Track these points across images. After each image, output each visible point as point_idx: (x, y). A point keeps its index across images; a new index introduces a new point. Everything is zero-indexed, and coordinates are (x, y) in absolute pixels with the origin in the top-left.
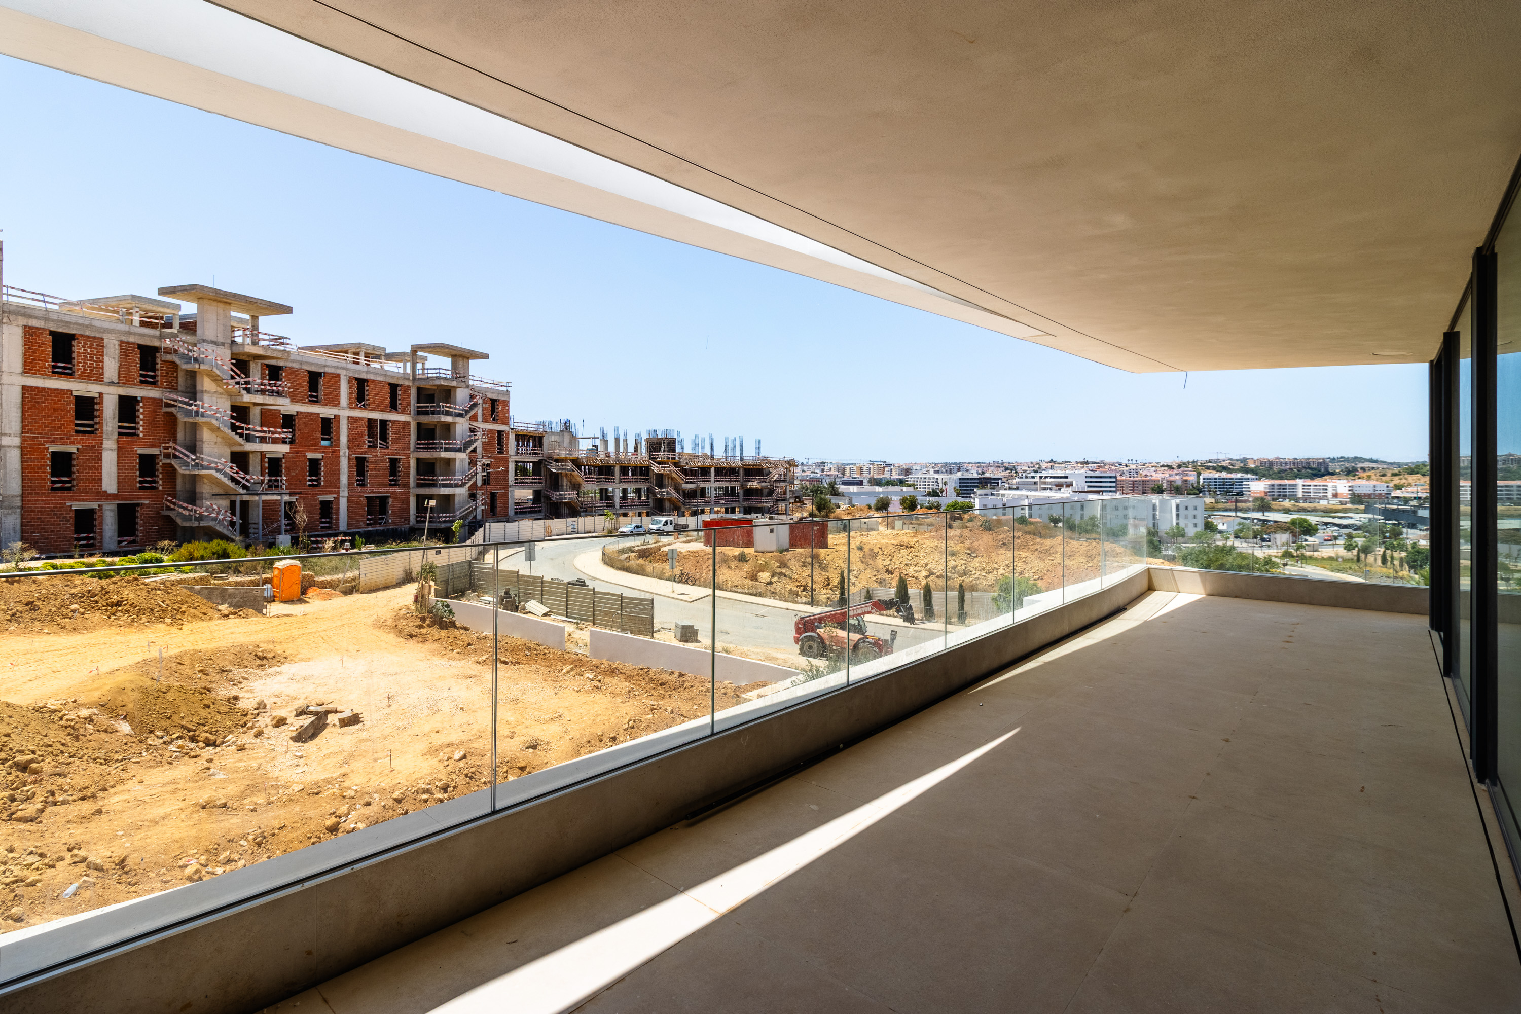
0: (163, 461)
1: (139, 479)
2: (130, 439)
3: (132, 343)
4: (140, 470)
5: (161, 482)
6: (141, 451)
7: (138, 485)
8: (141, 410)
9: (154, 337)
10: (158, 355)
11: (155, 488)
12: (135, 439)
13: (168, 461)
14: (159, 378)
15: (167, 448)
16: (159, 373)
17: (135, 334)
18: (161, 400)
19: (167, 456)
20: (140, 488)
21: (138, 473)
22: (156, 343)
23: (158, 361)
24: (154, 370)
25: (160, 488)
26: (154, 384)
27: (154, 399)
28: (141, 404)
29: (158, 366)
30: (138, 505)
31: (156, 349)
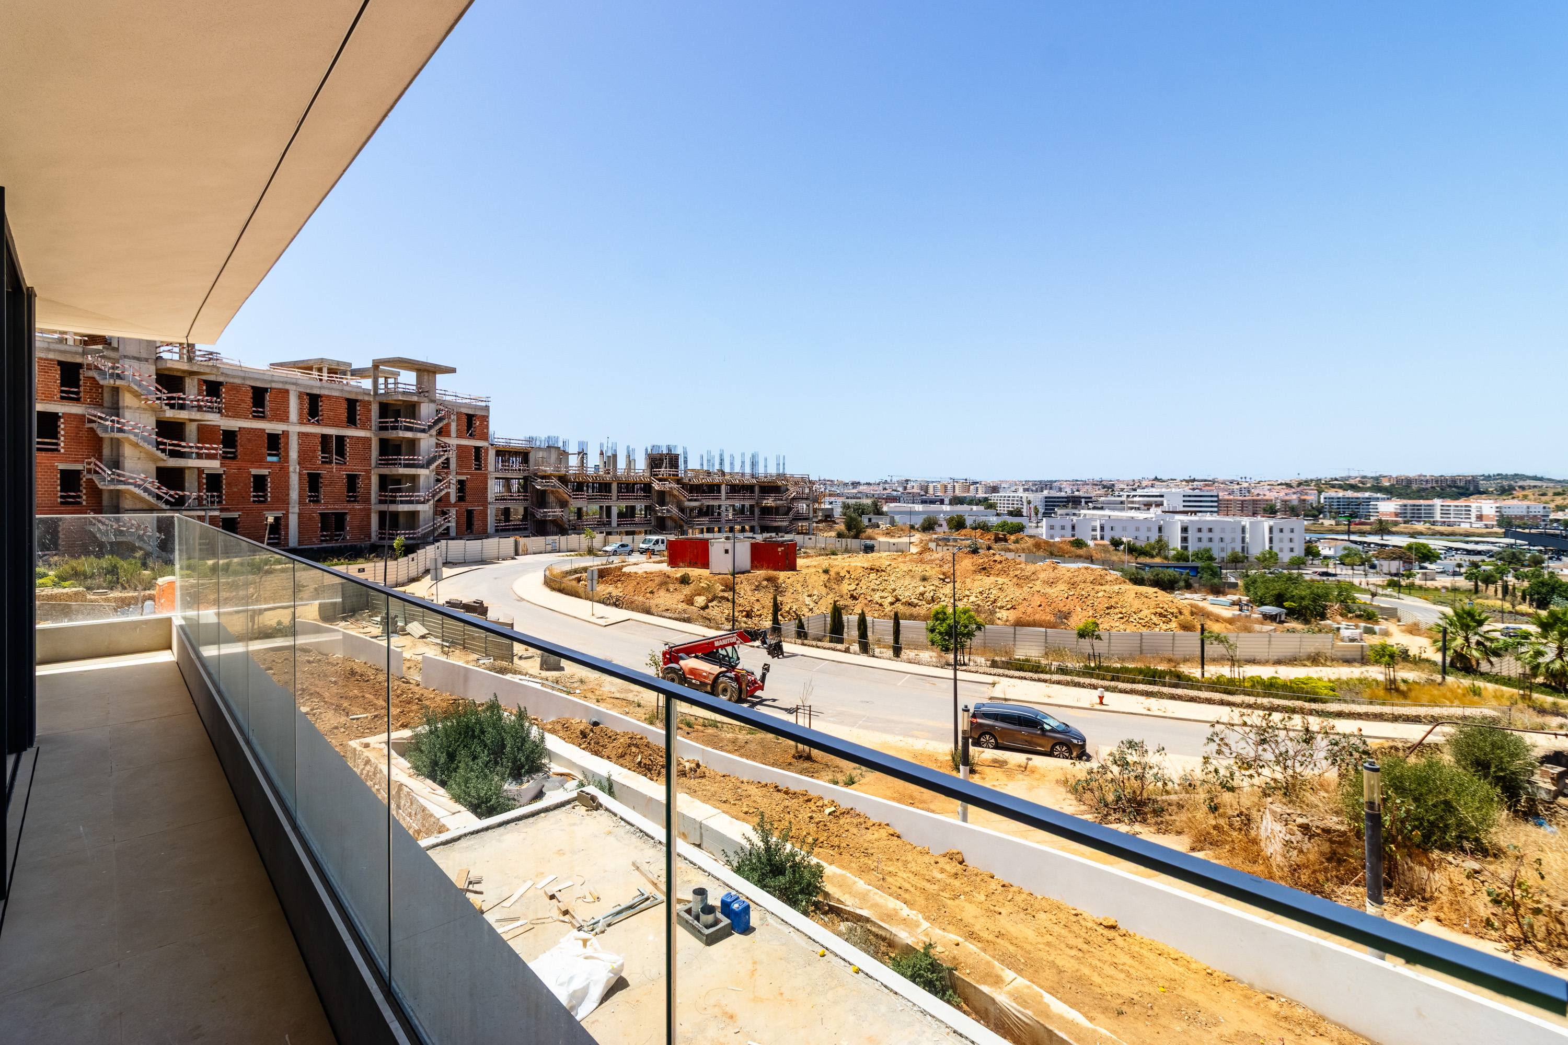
0: (85, 477)
1: (59, 494)
2: (49, 454)
3: (51, 360)
4: (61, 485)
5: (84, 497)
6: (61, 466)
7: (59, 500)
8: (62, 426)
9: (76, 353)
10: (81, 371)
11: (80, 503)
12: (55, 454)
13: (89, 476)
14: (82, 394)
15: (89, 463)
16: (82, 389)
17: (55, 351)
18: (84, 416)
19: (89, 471)
20: (62, 503)
21: (59, 488)
22: (79, 360)
23: (81, 377)
24: (78, 386)
25: (84, 503)
26: (77, 400)
27: (76, 415)
28: (62, 420)
29: (81, 383)
30: (60, 519)
31: (80, 366)
